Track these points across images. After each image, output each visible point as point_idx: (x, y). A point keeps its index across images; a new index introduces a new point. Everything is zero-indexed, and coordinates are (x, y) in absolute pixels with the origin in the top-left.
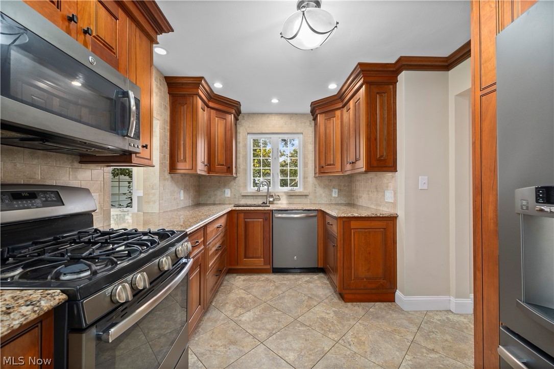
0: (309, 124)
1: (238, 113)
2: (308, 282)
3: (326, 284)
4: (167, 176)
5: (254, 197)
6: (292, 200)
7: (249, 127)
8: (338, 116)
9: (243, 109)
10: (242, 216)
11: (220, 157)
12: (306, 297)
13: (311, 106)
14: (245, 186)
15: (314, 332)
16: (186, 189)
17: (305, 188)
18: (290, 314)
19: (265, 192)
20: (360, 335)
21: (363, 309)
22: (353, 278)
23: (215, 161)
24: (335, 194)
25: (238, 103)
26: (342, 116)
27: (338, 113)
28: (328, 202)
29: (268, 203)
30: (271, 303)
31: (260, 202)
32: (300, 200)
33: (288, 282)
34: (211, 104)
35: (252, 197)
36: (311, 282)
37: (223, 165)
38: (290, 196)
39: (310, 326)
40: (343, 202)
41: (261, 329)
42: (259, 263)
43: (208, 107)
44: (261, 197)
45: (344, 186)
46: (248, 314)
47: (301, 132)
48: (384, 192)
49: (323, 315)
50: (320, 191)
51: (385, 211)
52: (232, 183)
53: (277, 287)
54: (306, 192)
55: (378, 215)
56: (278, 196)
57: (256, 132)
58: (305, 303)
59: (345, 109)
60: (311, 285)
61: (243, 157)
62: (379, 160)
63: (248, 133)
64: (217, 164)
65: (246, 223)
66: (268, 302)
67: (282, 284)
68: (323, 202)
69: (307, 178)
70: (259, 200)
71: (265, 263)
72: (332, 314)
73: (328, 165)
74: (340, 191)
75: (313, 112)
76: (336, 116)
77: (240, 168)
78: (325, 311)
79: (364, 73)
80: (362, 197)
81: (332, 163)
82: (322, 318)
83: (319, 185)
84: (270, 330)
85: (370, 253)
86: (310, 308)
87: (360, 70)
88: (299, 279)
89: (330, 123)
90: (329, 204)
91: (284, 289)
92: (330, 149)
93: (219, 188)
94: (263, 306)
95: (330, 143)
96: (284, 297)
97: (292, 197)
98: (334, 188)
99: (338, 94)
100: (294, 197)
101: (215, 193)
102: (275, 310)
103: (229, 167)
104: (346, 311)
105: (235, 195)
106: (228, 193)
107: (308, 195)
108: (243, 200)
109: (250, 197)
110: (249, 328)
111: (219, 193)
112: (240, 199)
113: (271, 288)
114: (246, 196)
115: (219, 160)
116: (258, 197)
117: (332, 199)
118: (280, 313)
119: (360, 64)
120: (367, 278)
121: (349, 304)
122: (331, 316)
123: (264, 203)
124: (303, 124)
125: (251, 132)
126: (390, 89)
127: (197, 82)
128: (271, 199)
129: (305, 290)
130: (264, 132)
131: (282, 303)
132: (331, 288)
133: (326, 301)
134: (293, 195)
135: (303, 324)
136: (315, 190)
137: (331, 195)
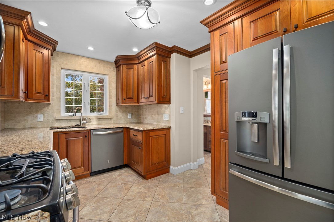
0: (113, 69)
1: (54, 49)
2: (119, 175)
3: (131, 173)
5: (68, 121)
6: (100, 121)
7: (63, 63)
9: (58, 48)
10: (63, 136)
11: (38, 86)
12: (123, 185)
13: (116, 58)
15: (137, 201)
17: (110, 113)
18: (118, 198)
19: (79, 117)
20: (161, 193)
21: (157, 180)
22: (151, 165)
23: (32, 89)
24: (129, 117)
26: (138, 68)
27: (135, 66)
28: (125, 122)
29: (81, 124)
30: (100, 196)
31: (74, 124)
32: (106, 121)
33: (105, 179)
34: (29, 37)
35: (66, 121)
36: (122, 175)
37: (40, 93)
38: (99, 119)
39: (133, 199)
40: (134, 122)
41: (102, 214)
42: (81, 170)
43: (26, 39)
44: (74, 121)
45: (135, 111)
46: (86, 209)
47: (107, 74)
48: (163, 115)
49: (138, 190)
50: (120, 115)
51: (164, 125)
52: (45, 109)
53: (99, 185)
54: (111, 116)
56: (90, 119)
57: (70, 69)
58: (124, 188)
59: (140, 65)
60: (122, 176)
61: (57, 88)
62: (163, 97)
63: (62, 69)
64: (34, 92)
65: (67, 141)
66: (97, 196)
67: (102, 181)
68: (122, 122)
69: (111, 106)
70: (73, 123)
71: (85, 171)
72: (143, 189)
73: (129, 98)
74: (132, 115)
75: (116, 62)
76: (134, 68)
77: (53, 96)
78: (138, 188)
79: (157, 48)
80: (147, 118)
81: (131, 97)
82: (138, 192)
83: (120, 111)
84: (109, 212)
85: (159, 149)
86: (128, 189)
87: (155, 45)
88: (112, 175)
89: (130, 71)
91: (105, 184)
93: (30, 113)
94: (95, 199)
95: (130, 84)
96: (107, 189)
97: (100, 119)
98: (129, 113)
99: (136, 55)
100: (102, 120)
101: (26, 118)
102: (106, 198)
103: (47, 96)
104: (149, 184)
105: (48, 119)
106: (40, 118)
107: (112, 118)
108: (57, 123)
109: (64, 121)
110: (93, 217)
111: (30, 118)
112: (54, 123)
113: (95, 186)
114: (60, 120)
115: (37, 88)
116: (72, 120)
117: (128, 120)
118: (110, 199)
119: (155, 43)
120: (157, 163)
121: (149, 180)
122: (143, 190)
123: (77, 125)
124: (109, 69)
125: (65, 68)
128: (85, 122)
129: (120, 180)
130: (77, 69)
131: (108, 193)
132: (135, 175)
133: (136, 182)
134: (101, 118)
135: (129, 200)
136: (117, 114)
137: (127, 117)
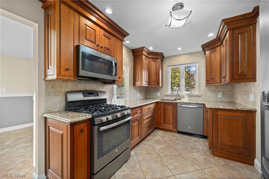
0: (202, 57)
1: (163, 57)
2: (195, 141)
3: (206, 144)
4: (132, 87)
5: (171, 96)
6: (191, 98)
7: (168, 63)
8: (218, 50)
9: (165, 55)
10: (162, 104)
11: (153, 78)
12: (191, 147)
13: (201, 47)
14: (167, 91)
15: (187, 162)
16: (140, 92)
17: (199, 92)
18: (178, 152)
19: (176, 94)
21: (225, 162)
24: (220, 95)
25: (162, 53)
26: (220, 49)
27: (218, 48)
28: (215, 100)
29: (177, 99)
30: (171, 145)
31: (174, 98)
32: (196, 98)
33: (184, 139)
35: (170, 96)
36: (197, 142)
37: (155, 82)
39: (186, 159)
40: (226, 101)
41: (162, 153)
42: (170, 127)
43: (148, 57)
44: (174, 96)
45: (227, 91)
46: (159, 146)
47: (197, 62)
48: (249, 95)
49: (197, 157)
50: (209, 94)
51: (250, 107)
52: (161, 89)
53: (177, 140)
54: (200, 94)
55: (239, 109)
56: (183, 96)
57: (172, 65)
58: (189, 149)
59: (222, 46)
60: (196, 143)
61: (166, 77)
62: (241, 75)
64: (152, 81)
65: (164, 108)
66: (170, 144)
67: (180, 139)
68: (212, 100)
69: (200, 86)
70: (173, 98)
71: (173, 128)
72: (202, 158)
73: (212, 79)
74: (224, 94)
75: (203, 50)
76: (217, 51)
77: (164, 83)
79: (227, 24)
80: (238, 98)
81: (214, 78)
82: (195, 159)
83: (209, 90)
84: (166, 155)
85: (232, 131)
86: (190, 152)
87: (224, 23)
88: (191, 139)
89: (213, 55)
90: (216, 102)
91: (180, 141)
92: (213, 70)
93: (155, 92)
94: (167, 145)
95: (213, 66)
96: (178, 144)
97: (191, 97)
98: (219, 92)
99: (217, 37)
100: (192, 97)
101: (153, 94)
102: (172, 148)
103: (158, 83)
104: (212, 160)
105: (162, 95)
106: (159, 94)
107: (201, 96)
108: (166, 97)
109: (169, 96)
110: (157, 151)
111: (155, 94)
112: (164, 97)
113: (174, 139)
114: (167, 95)
116: (173, 96)
117: (218, 98)
118: (174, 150)
119: (223, 20)
120: (229, 146)
121: (216, 158)
123: (175, 99)
124: (198, 58)
125: (169, 65)
126: (251, 28)
127: (142, 49)
128: (179, 98)
129: (192, 144)
130: (176, 64)
131: (176, 146)
132: (208, 147)
133: (202, 152)
134: (192, 96)
135: (183, 157)
136: (206, 93)
137: (217, 96)
